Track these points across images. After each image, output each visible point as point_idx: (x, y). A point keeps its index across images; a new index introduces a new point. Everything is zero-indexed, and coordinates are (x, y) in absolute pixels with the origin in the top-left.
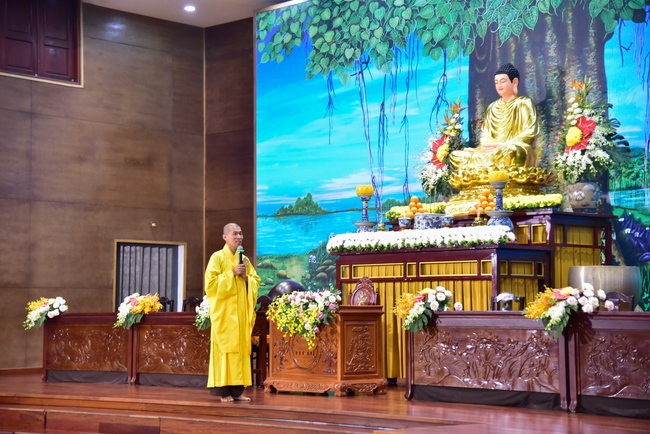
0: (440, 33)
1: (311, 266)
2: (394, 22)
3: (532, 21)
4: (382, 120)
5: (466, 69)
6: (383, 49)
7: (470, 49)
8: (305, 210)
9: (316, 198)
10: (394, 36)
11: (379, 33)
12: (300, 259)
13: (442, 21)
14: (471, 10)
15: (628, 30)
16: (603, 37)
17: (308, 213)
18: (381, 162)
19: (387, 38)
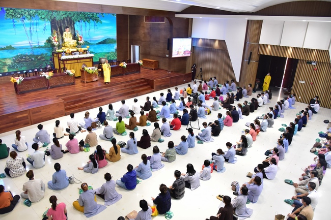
0: (43, 16)
1: (13, 60)
2: (31, 12)
3: (62, 18)
4: (30, 31)
5: (50, 24)
6: (29, 17)
7: (50, 21)
8: (10, 48)
9: (12, 46)
10: (31, 15)
11: (27, 13)
12: (10, 59)
13: (43, 14)
14: (50, 14)
15: (78, 22)
16: (74, 23)
17: (11, 49)
18: (31, 39)
19: (29, 15)
